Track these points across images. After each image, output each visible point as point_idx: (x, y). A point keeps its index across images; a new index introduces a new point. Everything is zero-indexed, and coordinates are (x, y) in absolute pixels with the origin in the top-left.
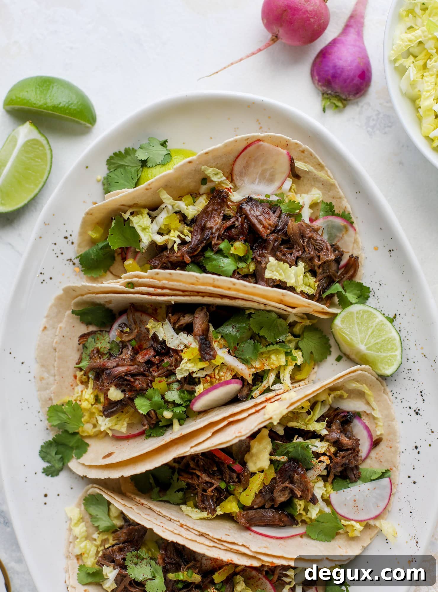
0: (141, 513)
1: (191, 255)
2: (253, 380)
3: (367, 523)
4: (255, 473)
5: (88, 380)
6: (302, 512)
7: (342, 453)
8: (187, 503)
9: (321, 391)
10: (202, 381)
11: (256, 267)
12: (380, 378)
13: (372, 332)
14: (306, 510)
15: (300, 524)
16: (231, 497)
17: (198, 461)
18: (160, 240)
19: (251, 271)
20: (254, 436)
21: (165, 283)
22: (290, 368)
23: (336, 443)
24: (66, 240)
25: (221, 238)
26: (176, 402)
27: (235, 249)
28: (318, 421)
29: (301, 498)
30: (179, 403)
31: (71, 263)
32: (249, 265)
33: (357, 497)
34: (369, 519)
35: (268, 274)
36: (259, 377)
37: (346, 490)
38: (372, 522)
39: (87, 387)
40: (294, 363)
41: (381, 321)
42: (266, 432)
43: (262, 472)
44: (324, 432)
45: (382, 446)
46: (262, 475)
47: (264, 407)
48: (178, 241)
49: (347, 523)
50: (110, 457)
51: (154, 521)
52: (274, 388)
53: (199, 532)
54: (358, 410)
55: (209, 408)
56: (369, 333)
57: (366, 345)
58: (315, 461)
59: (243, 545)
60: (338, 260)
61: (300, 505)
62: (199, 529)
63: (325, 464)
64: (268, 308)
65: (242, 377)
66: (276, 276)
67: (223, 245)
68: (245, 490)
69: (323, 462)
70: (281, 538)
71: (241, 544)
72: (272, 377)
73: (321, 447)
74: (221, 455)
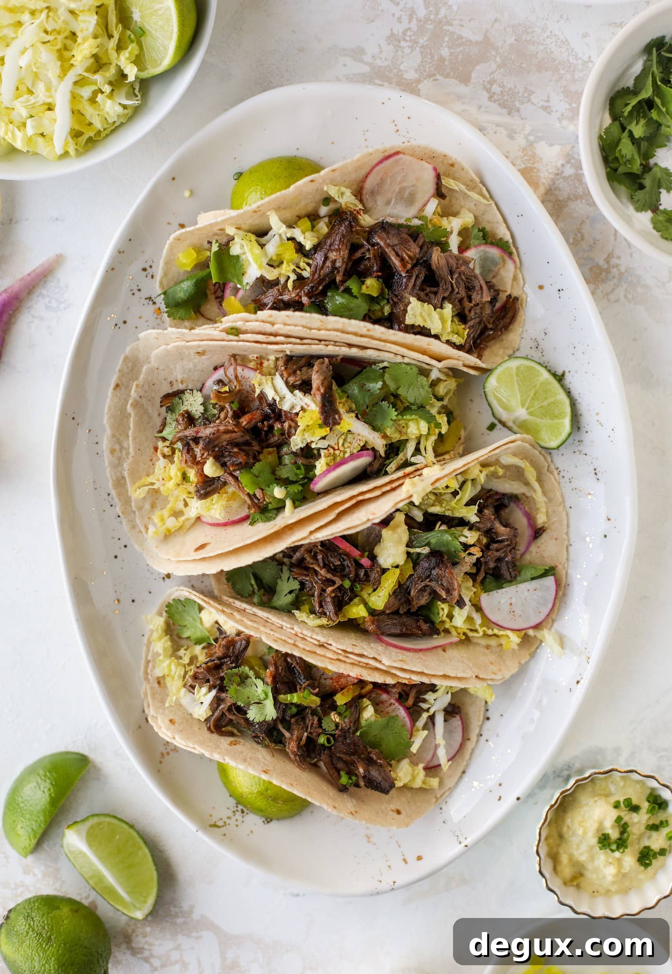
0: (245, 619)
1: (310, 295)
2: (386, 452)
3: (525, 634)
4: (389, 569)
5: (173, 452)
6: (445, 618)
7: (495, 545)
8: (301, 608)
9: (473, 464)
10: (322, 455)
11: (392, 310)
12: (543, 452)
13: (535, 394)
14: (450, 617)
15: (443, 634)
16: (356, 600)
17: (316, 553)
18: (271, 275)
19: (386, 314)
20: (386, 522)
21: (278, 328)
22: (434, 438)
23: (489, 533)
24: (144, 273)
25: (348, 275)
26: (291, 479)
27: (367, 287)
28: (467, 504)
29: (444, 601)
30: (294, 480)
31: (151, 303)
32: (382, 308)
33: (513, 601)
34: (528, 628)
35: (409, 320)
36: (394, 449)
37: (499, 591)
38: (531, 632)
39: (172, 462)
40: (437, 431)
41: (547, 379)
42: (400, 518)
43: (397, 567)
44: (474, 519)
45: (545, 537)
46: (398, 571)
47: (402, 484)
48: (293, 277)
49: (501, 633)
50: (205, 549)
51: (262, 629)
52: (413, 460)
53: (319, 641)
54: (515, 492)
55: (330, 488)
56: (532, 395)
57: (527, 409)
58: (463, 554)
59: (374, 659)
60: (493, 301)
61: (443, 609)
62: (318, 638)
63: (475, 557)
64: (406, 360)
65: (373, 449)
66: (419, 322)
67: (352, 284)
68: (375, 590)
69: (473, 555)
70: (421, 650)
71: (371, 656)
72: (411, 448)
73: (470, 537)
74: (346, 546)
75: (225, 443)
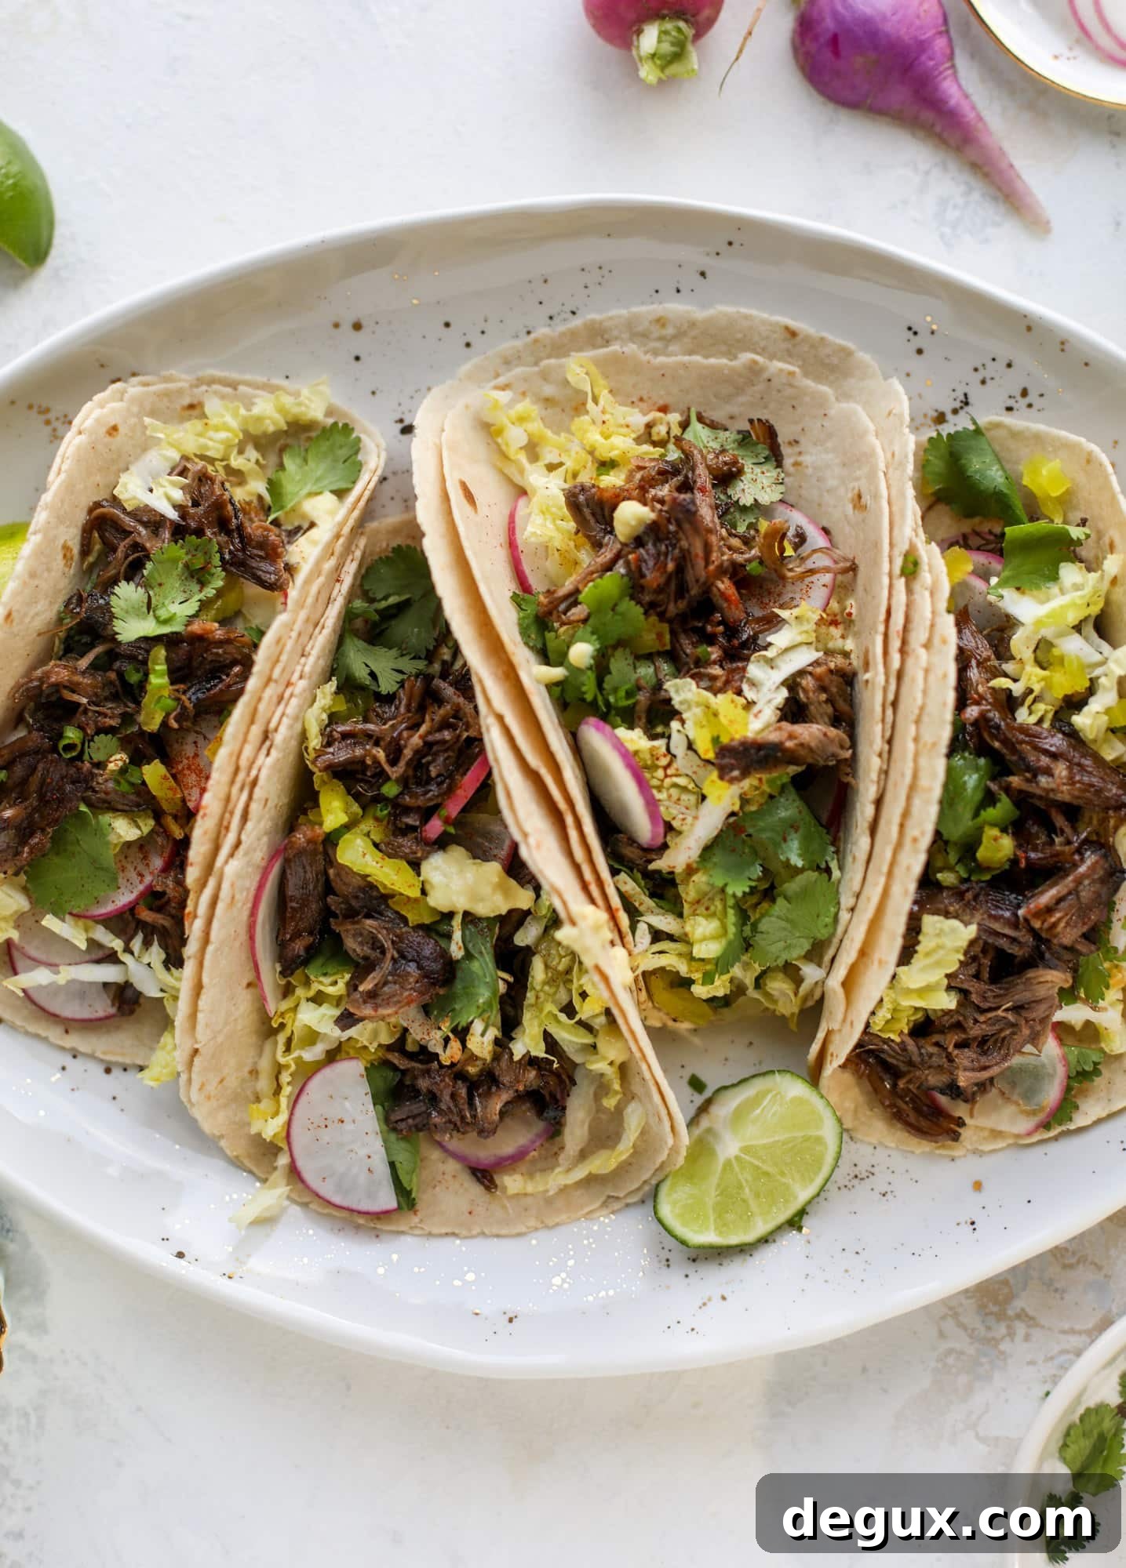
0: (322, 579)
1: (982, 724)
2: (658, 872)
3: (280, 1149)
4: (419, 874)
5: (655, 444)
6: (315, 987)
7: (463, 1092)
8: (341, 696)
9: (634, 1049)
10: (657, 743)
11: (947, 888)
12: (647, 1188)
13: (766, 1174)
14: (318, 999)
15: (283, 982)
16: (356, 808)
17: (453, 727)
18: (1020, 643)
19: (939, 876)
20: (517, 869)
21: (920, 656)
22: (683, 968)
23: (489, 1079)
24: (1017, 393)
25: (1021, 799)
26: (607, 678)
27: (996, 839)
28: (547, 1036)
29: (352, 986)
30: (605, 686)
31: (958, 405)
32: (951, 869)
33: (348, 1126)
34: (292, 1156)
35: (930, 922)
36: (663, 888)
37: (369, 1098)
38: (283, 1160)
39: (639, 441)
40: (696, 976)
41: (796, 1198)
42: (523, 899)
43: (424, 892)
44: (519, 1049)
45: (476, 1190)
46: (415, 893)
47: (593, 901)
48: (1017, 689)
49: (284, 1101)
50: (465, 502)
51: (303, 615)
52: (642, 928)
53: (276, 730)
54: (567, 1131)
55: (586, 761)
56: (765, 1168)
57: (737, 1158)
58: (446, 1027)
59: (238, 844)
60: (954, 1091)
61: (335, 984)
62: (282, 729)
63: (439, 1050)
64: (844, 916)
65: (665, 846)
66: (926, 943)
67: (1004, 808)
68: (376, 845)
69: (445, 1047)
70: (252, 938)
71: (243, 837)
72: (665, 922)
73: (482, 1041)
74: (468, 785)
75: (684, 544)
